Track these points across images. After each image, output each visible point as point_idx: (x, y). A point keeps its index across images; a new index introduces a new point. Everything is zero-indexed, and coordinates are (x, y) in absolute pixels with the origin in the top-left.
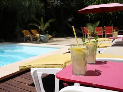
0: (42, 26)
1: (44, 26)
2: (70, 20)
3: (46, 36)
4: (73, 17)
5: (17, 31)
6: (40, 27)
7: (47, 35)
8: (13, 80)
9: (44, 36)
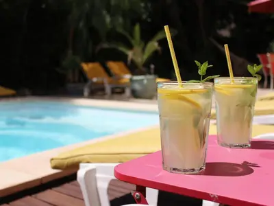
0: (138, 49)
1: (143, 50)
2: (225, 33)
3: (148, 80)
4: (233, 26)
5: (65, 63)
6: (130, 54)
7: (151, 77)
8: (36, 198)
9: (143, 80)
